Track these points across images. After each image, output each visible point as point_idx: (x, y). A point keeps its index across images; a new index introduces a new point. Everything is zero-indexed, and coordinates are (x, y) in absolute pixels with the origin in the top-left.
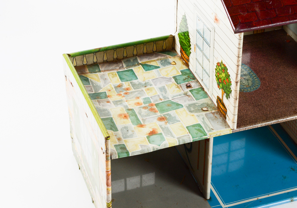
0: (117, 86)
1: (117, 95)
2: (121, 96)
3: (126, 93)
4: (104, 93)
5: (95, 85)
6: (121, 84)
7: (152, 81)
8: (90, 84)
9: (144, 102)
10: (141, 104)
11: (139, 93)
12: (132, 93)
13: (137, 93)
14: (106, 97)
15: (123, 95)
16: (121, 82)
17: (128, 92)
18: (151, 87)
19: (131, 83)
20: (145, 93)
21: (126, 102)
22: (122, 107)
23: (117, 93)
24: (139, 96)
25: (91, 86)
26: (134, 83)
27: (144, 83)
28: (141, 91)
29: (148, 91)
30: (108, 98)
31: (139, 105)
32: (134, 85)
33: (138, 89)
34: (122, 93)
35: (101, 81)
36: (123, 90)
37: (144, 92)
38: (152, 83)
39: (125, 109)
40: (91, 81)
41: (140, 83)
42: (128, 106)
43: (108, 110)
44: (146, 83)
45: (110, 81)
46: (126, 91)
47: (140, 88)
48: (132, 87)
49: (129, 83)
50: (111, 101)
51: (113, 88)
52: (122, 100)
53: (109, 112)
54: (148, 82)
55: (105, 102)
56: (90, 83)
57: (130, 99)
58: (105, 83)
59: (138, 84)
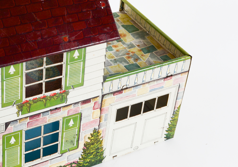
0: (138, 59)
1: (135, 52)
2: (131, 51)
3: (128, 54)
4: (145, 53)
5: (156, 58)
6: (136, 61)
7: (111, 64)
8: (160, 57)
9: (112, 48)
10: (113, 46)
11: (118, 54)
12: (124, 55)
13: (120, 55)
14: (142, 50)
15: (130, 52)
16: (137, 63)
17: (127, 55)
18: (111, 59)
19: (129, 63)
20: (114, 54)
21: (125, 47)
22: (126, 43)
23: (136, 54)
24: (117, 52)
25: (159, 56)
26: (126, 62)
27: (118, 63)
28: (117, 56)
29: (112, 56)
30: (140, 49)
31: (115, 45)
32: (125, 61)
33: (120, 58)
34: (131, 54)
35: (153, 62)
36: (132, 56)
37: (115, 56)
38: (111, 62)
39: (124, 41)
40: (160, 60)
41: (121, 63)
42: (122, 44)
43: (135, 38)
44: (116, 62)
45: (146, 64)
46: (129, 56)
47: (119, 58)
48: (126, 59)
49: (130, 63)
50: (137, 47)
51: (141, 57)
52: (129, 49)
53: (134, 37)
54: (115, 64)
55: (141, 45)
56: (161, 59)
57: (123, 50)
58: (149, 61)
59: (122, 62)
